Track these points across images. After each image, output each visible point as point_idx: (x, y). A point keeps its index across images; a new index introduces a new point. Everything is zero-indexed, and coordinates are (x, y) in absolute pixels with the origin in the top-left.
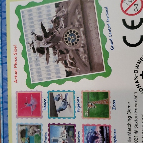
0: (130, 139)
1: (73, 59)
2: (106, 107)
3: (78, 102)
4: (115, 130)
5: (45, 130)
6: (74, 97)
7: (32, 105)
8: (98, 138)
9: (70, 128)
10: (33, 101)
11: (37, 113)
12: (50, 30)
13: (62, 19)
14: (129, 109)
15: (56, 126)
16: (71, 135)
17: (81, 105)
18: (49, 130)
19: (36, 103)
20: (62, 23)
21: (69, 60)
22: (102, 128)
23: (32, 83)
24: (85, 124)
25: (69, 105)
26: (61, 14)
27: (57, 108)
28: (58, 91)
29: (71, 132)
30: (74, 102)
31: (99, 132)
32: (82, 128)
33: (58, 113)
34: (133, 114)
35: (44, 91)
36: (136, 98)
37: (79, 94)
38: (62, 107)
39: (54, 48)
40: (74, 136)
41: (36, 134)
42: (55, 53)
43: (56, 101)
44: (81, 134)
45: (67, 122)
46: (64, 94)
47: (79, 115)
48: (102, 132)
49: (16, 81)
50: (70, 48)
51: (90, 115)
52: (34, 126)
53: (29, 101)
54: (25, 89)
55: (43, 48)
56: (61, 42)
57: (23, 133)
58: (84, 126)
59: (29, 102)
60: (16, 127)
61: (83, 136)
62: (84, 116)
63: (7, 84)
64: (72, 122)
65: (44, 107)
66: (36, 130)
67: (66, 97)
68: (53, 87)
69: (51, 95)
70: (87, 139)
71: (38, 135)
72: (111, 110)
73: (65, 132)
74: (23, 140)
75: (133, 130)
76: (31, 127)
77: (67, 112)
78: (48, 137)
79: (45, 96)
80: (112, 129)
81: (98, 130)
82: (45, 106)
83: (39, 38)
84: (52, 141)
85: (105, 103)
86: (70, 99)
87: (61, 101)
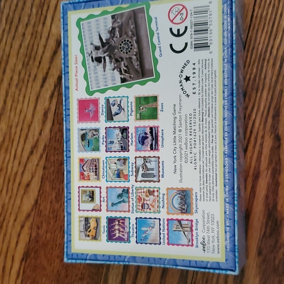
0: (175, 137)
1: (126, 67)
2: (156, 109)
3: (132, 107)
4: (162, 130)
5: (102, 133)
6: (128, 102)
7: (91, 111)
8: (148, 138)
9: (124, 130)
10: (92, 107)
11: (96, 118)
12: (107, 40)
13: (117, 29)
14: (175, 111)
15: (112, 129)
16: (125, 137)
17: (134, 109)
18: (106, 133)
19: (94, 109)
20: (117, 34)
21: (123, 68)
22: (151, 129)
23: (91, 90)
24: (137, 126)
25: (123, 109)
26: (116, 25)
27: (113, 113)
28: (114, 97)
29: (125, 134)
30: (128, 106)
31: (149, 133)
32: (134, 130)
33: (114, 117)
34: (177, 115)
35: (102, 98)
36: (180, 100)
37: (132, 100)
38: (117, 112)
39: (110, 57)
40: (127, 137)
41: (95, 137)
42: (111, 62)
43: (112, 107)
44: (134, 135)
45: (122, 125)
46: (119, 99)
47: (132, 118)
48: (151, 133)
49: (77, 90)
50: (124, 56)
51: (142, 117)
52: (93, 130)
53: (89, 107)
54: (85, 96)
55: (101, 57)
56: (116, 50)
57: (83, 137)
58: (136, 128)
59: (88, 109)
60: (77, 131)
61: (136, 137)
62: (137, 119)
63: (69, 92)
64: (125, 124)
65: (101, 112)
66: (95, 133)
67: (120, 102)
68: (110, 93)
69: (108, 101)
70: (139, 139)
71: (96, 137)
72: (159, 112)
73: (120, 134)
74: (83, 143)
75: (177, 129)
76: (90, 131)
77: (121, 116)
78: (105, 140)
79: (102, 103)
80: (160, 130)
81: (148, 131)
82: (103, 111)
83: (97, 48)
84: (109, 142)
85: (154, 106)
86: (124, 103)
87: (116, 106)
